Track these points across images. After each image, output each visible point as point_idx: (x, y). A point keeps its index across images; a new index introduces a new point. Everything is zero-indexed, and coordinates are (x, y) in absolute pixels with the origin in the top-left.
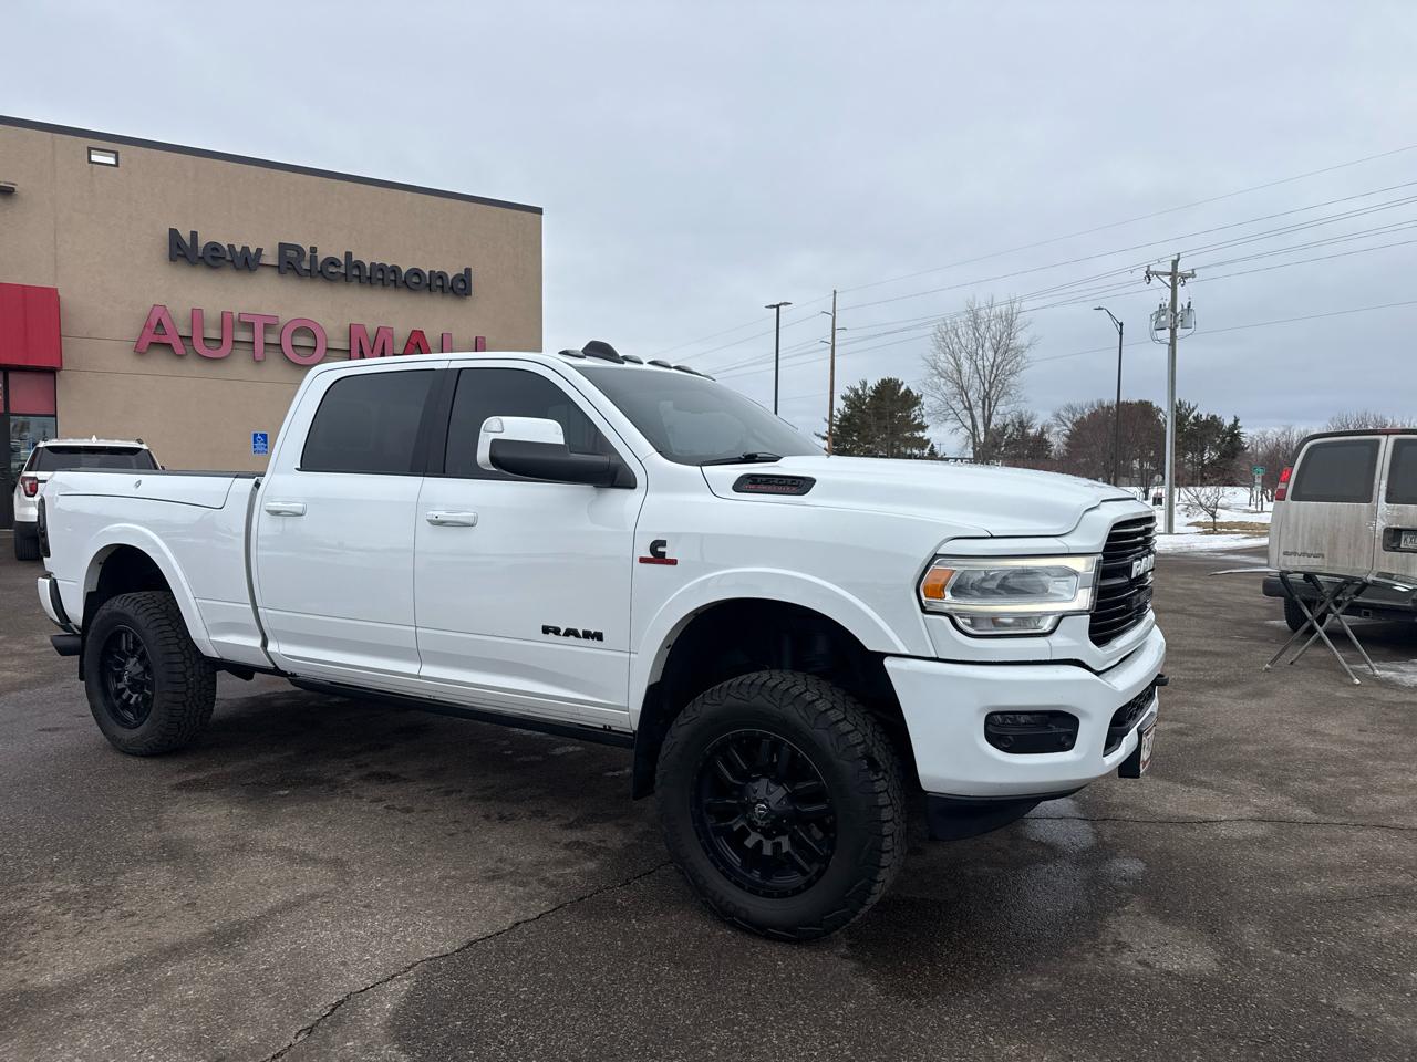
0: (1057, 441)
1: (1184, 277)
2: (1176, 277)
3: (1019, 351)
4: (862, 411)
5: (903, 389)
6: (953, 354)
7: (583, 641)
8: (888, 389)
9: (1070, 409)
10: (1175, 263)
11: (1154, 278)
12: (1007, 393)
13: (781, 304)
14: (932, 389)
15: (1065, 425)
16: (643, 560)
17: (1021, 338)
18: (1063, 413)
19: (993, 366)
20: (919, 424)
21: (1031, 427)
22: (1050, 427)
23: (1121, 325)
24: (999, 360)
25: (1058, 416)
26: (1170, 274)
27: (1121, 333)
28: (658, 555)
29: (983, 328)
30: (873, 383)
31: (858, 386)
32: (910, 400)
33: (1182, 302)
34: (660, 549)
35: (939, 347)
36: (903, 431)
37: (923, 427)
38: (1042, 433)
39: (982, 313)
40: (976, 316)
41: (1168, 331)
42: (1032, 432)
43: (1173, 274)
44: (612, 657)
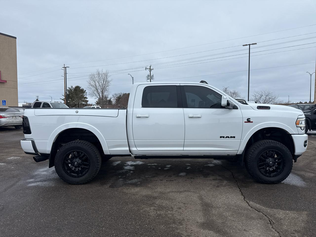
0: (114, 101)
1: (152, 70)
2: (150, 70)
3: (109, 82)
4: (72, 93)
5: (81, 89)
6: (94, 81)
7: (230, 139)
8: (77, 88)
9: (116, 94)
10: (150, 67)
11: (147, 69)
12: (107, 90)
13: (67, 67)
14: (90, 89)
15: (115, 98)
16: (245, 122)
17: (109, 79)
18: (114, 95)
19: (103, 84)
20: (85, 97)
21: (108, 98)
22: (112, 98)
23: (133, 78)
24: (104, 83)
25: (113, 96)
26: (149, 69)
27: (133, 79)
28: (249, 121)
29: (101, 76)
30: (74, 87)
31: (71, 87)
32: (83, 91)
33: (152, 74)
34: (249, 120)
35: (91, 79)
36: (82, 98)
37: (87, 98)
38: (110, 99)
39: (100, 73)
40: (99, 74)
41: (149, 80)
42: (108, 99)
43: (150, 69)
44: (237, 141)
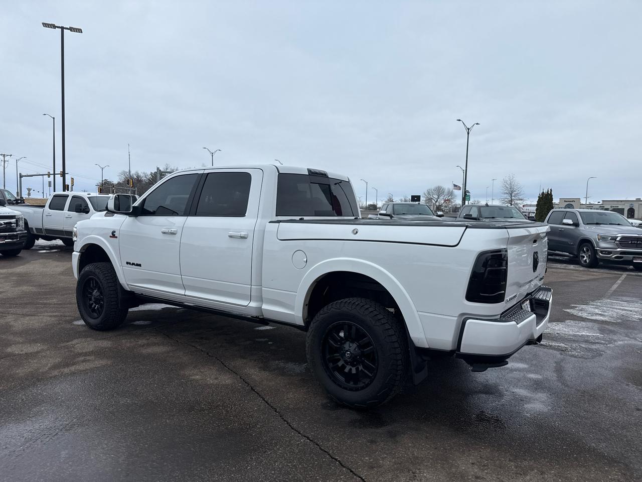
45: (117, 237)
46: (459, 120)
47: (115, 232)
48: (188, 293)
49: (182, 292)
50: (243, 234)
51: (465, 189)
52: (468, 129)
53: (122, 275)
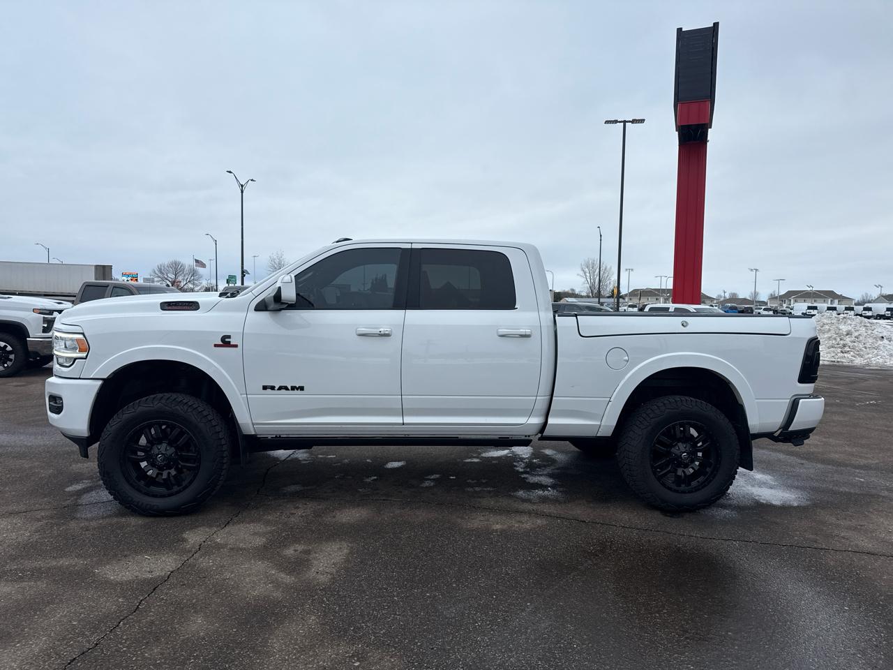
45: (236, 346)
46: (230, 172)
47: (229, 337)
48: (408, 420)
49: (399, 420)
50: (522, 331)
51: (242, 267)
52: (242, 186)
53: (245, 408)
